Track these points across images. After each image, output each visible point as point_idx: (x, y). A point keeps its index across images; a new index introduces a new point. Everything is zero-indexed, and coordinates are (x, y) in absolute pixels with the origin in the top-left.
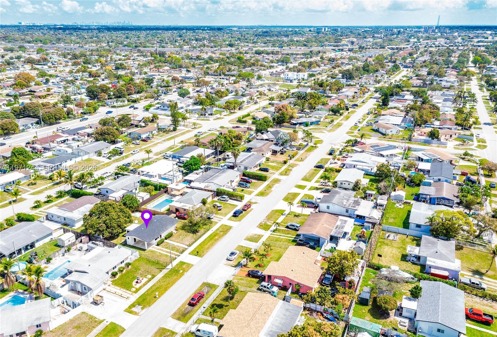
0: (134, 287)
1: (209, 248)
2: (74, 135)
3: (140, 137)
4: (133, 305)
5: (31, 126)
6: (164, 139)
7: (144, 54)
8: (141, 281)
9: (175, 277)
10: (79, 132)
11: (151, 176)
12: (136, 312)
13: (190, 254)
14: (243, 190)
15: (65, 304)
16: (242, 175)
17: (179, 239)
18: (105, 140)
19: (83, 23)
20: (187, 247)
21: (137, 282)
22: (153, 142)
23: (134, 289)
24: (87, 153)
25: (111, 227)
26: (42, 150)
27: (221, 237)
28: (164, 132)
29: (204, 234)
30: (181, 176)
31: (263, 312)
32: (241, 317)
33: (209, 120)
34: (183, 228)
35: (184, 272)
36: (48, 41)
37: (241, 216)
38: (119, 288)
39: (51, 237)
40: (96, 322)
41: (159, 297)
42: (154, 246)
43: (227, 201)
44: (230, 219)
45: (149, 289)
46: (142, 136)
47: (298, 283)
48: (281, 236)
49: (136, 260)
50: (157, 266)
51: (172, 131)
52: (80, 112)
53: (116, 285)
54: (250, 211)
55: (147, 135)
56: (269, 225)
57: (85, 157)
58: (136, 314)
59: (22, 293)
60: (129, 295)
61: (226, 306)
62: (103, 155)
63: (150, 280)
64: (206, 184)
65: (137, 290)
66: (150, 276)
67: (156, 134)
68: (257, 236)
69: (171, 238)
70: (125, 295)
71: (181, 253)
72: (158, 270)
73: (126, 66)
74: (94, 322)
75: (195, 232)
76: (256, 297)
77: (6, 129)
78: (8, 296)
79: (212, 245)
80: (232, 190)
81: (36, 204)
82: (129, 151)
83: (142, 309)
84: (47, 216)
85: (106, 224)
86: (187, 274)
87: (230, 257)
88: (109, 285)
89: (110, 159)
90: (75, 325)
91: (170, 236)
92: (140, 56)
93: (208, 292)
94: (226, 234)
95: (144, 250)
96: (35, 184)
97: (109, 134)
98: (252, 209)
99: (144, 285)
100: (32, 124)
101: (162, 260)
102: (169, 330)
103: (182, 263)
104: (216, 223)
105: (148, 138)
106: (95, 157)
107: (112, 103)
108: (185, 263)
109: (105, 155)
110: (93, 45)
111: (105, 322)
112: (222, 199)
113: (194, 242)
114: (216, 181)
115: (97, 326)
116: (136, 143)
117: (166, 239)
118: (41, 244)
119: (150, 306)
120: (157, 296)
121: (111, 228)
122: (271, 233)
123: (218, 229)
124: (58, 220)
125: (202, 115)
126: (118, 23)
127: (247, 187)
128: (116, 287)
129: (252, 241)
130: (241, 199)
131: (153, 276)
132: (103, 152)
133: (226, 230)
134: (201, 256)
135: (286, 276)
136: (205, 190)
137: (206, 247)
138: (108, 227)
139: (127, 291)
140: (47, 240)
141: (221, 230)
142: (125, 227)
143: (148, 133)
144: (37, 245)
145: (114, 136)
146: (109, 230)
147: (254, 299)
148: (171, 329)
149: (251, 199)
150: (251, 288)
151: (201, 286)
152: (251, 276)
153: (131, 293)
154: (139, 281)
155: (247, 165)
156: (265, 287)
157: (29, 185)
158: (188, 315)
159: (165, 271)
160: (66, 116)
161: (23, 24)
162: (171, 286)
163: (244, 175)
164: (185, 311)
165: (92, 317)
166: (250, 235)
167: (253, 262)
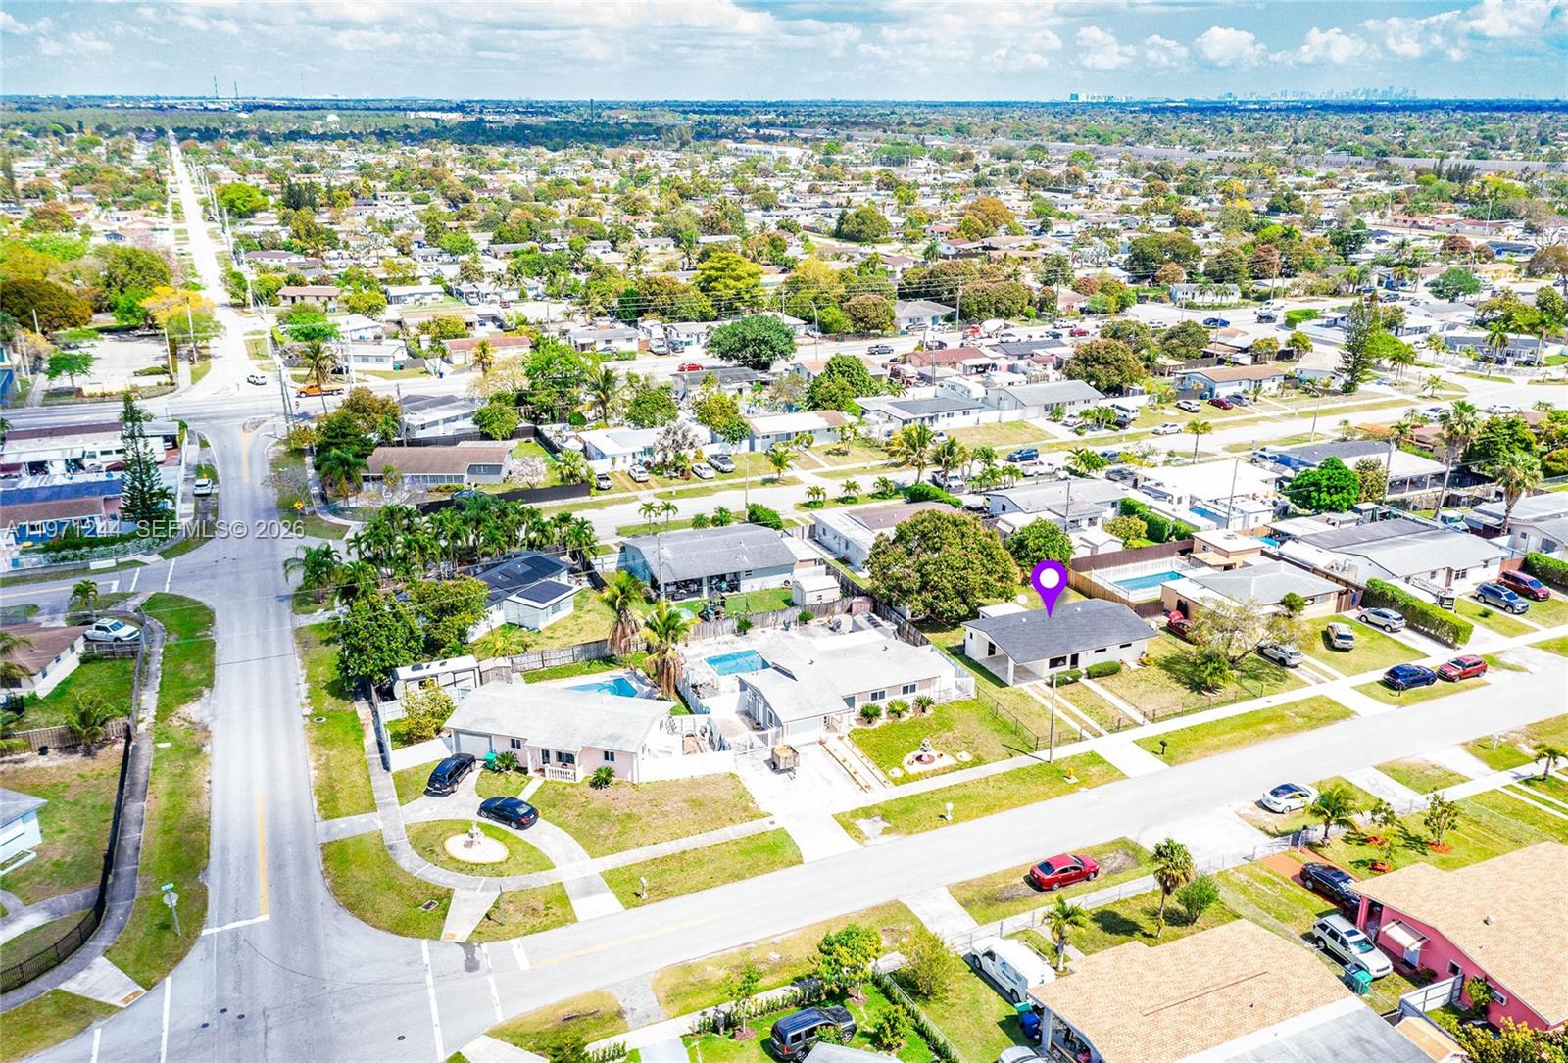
0: (901, 768)
1: (1217, 748)
2: (1021, 357)
3: (1211, 390)
4: (867, 813)
5: (929, 323)
6: (1290, 411)
7: (1394, 173)
8: (932, 760)
9: (1042, 788)
10: (1035, 351)
11: (1163, 496)
12: (861, 832)
13: (1137, 742)
14: (1486, 615)
15: (707, 735)
16: (1518, 564)
17: (1134, 690)
18: (1090, 377)
19: (1252, 94)
20: (1139, 719)
21: (919, 759)
22: (1248, 413)
23: (897, 773)
24: (1019, 404)
25: (934, 588)
26: (913, 381)
27: (1287, 730)
28: (1307, 391)
29: (1232, 702)
30: (1267, 518)
31: (1246, 1000)
32: (1152, 977)
33: (1509, 381)
34: (1168, 665)
35: (1080, 784)
36: (1115, 137)
37: (1417, 694)
38: (860, 754)
39: (786, 576)
40: (745, 809)
41: (956, 821)
42: (1040, 683)
43: (1392, 631)
44: (1365, 689)
45: (940, 790)
46: (1216, 391)
47: (1487, 978)
48: (1550, 804)
49: (959, 702)
50: (1009, 739)
51: (1335, 393)
52: (1077, 306)
53: (859, 743)
54: (1467, 688)
55: (1237, 389)
56: (1521, 755)
57: (1011, 415)
58: (859, 836)
59: (640, 680)
60: (873, 782)
61: (1144, 934)
62: (1066, 419)
63: (960, 767)
64: (1340, 558)
65: (907, 779)
66: (966, 757)
67: (1274, 391)
68: (1437, 773)
69: (1108, 680)
70: (864, 776)
71: (1111, 731)
72: (1004, 751)
73: (1303, 204)
74: (744, 807)
75: (1198, 686)
76: (1258, 942)
77: (862, 320)
78: (610, 673)
79: (1236, 744)
80: (1429, 599)
81: (811, 498)
82: (1152, 425)
83: (886, 831)
84: (813, 528)
85: (922, 576)
86: (1085, 795)
87: (1273, 798)
88: (841, 738)
89: (1079, 434)
90: (694, 795)
91: (1109, 671)
92: (1378, 179)
93: (1118, 870)
94: (1312, 728)
95: (1002, 684)
96: (845, 453)
97: (1107, 364)
98: (1486, 684)
99: (935, 773)
100: (934, 320)
101: (1036, 727)
102: (915, 920)
103: (1094, 759)
104: (1303, 684)
105: (1237, 398)
106: (1040, 421)
107: (1189, 296)
108: (1102, 761)
109: (1071, 421)
110: (1244, 148)
111: (766, 821)
112: (1373, 618)
113: (1177, 715)
114: (1385, 555)
115: (742, 820)
116: (1186, 406)
117: (1089, 676)
118: (757, 588)
119: (910, 833)
120: (949, 817)
121: (935, 593)
122: (1515, 783)
123: (1295, 704)
124: (833, 544)
125: (1485, 359)
126: (1367, 93)
127: (1512, 606)
128: (855, 749)
129: (1407, 783)
130: (1456, 640)
131: (978, 761)
132: (1069, 410)
133: (1326, 714)
134: (1171, 761)
135: (1441, 928)
136: (1327, 576)
137: (1209, 741)
138: (924, 587)
139: (877, 772)
140: (775, 582)
141: (1302, 709)
142: (981, 605)
143: (1245, 385)
144: (747, 586)
145: (1121, 372)
146: (928, 596)
147: (1243, 946)
148: (924, 919)
149: (1503, 652)
150: (1283, 920)
151: (1105, 845)
152: (1310, 884)
153: (883, 778)
154: (925, 758)
155: (1553, 536)
156: (1334, 935)
157: (829, 453)
158: (1002, 908)
159: (1022, 761)
160: (1032, 310)
161: (1082, 98)
162: (1015, 806)
163: (1526, 566)
164: (1002, 890)
165: (744, 795)
166: (1411, 761)
167: (1358, 848)
